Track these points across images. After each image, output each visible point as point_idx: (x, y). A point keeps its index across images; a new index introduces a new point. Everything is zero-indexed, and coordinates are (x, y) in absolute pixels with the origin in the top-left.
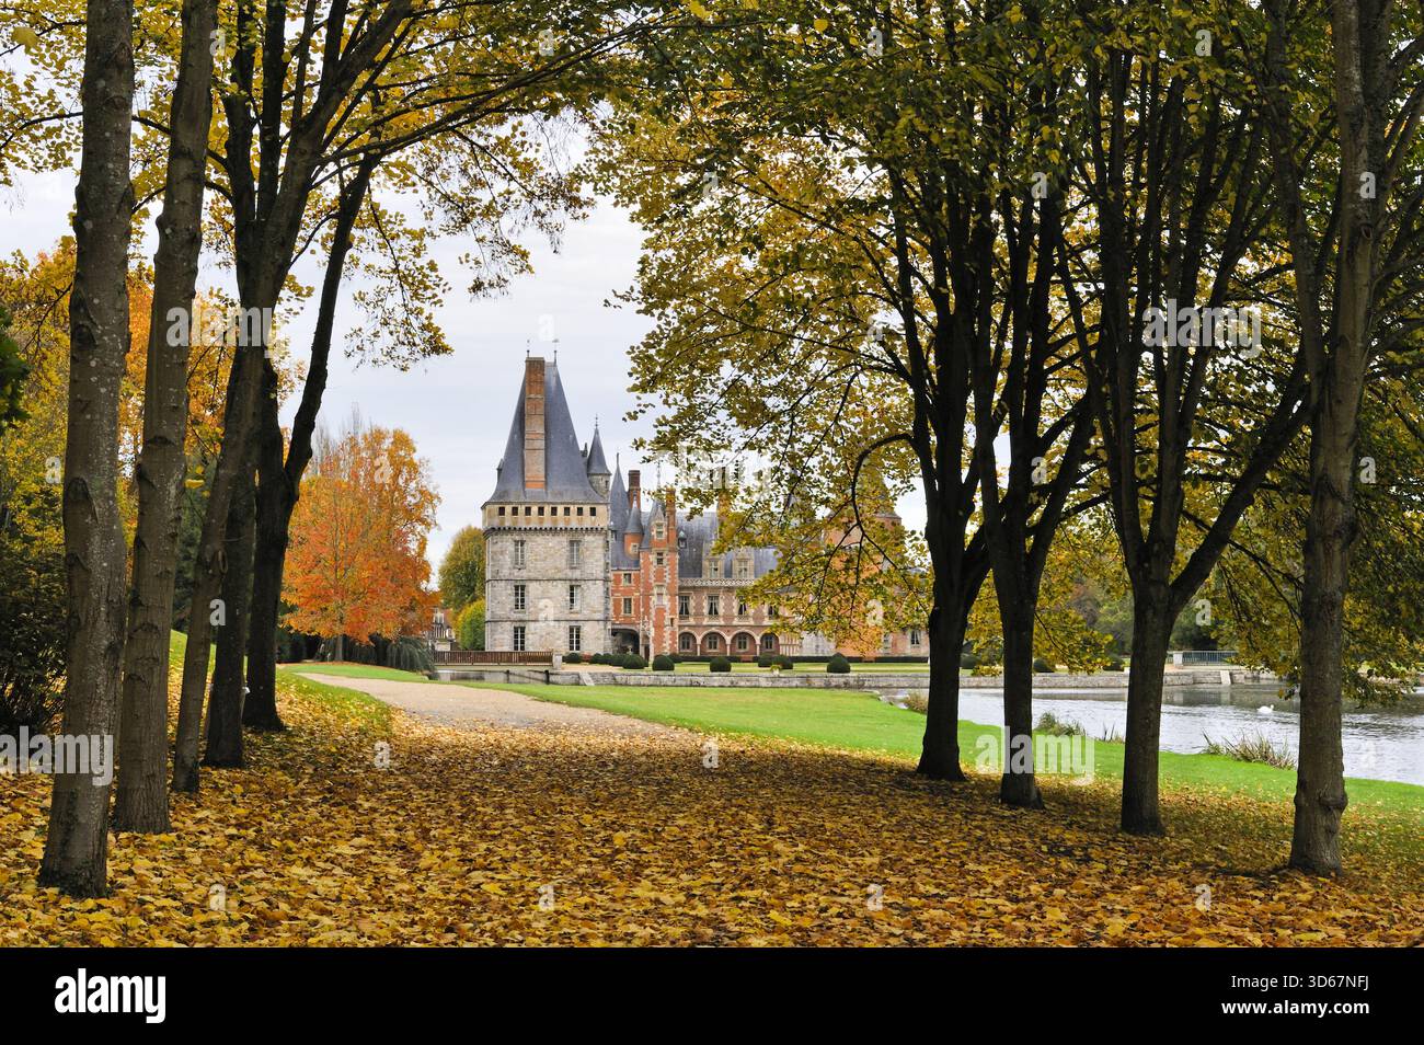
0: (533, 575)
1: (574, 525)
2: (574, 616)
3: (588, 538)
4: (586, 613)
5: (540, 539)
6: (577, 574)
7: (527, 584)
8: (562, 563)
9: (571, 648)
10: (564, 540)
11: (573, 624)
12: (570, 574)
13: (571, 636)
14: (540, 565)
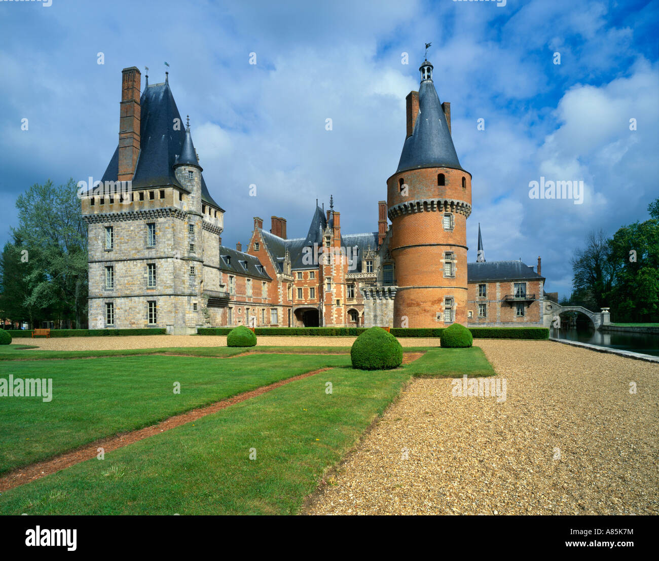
0: (118, 257)
1: (146, 208)
2: (150, 292)
3: (161, 220)
4: (160, 289)
5: (123, 224)
6: (153, 253)
7: (114, 264)
8: (140, 244)
9: (151, 321)
10: (142, 222)
11: (151, 299)
12: (147, 254)
13: (151, 310)
14: (124, 247)
